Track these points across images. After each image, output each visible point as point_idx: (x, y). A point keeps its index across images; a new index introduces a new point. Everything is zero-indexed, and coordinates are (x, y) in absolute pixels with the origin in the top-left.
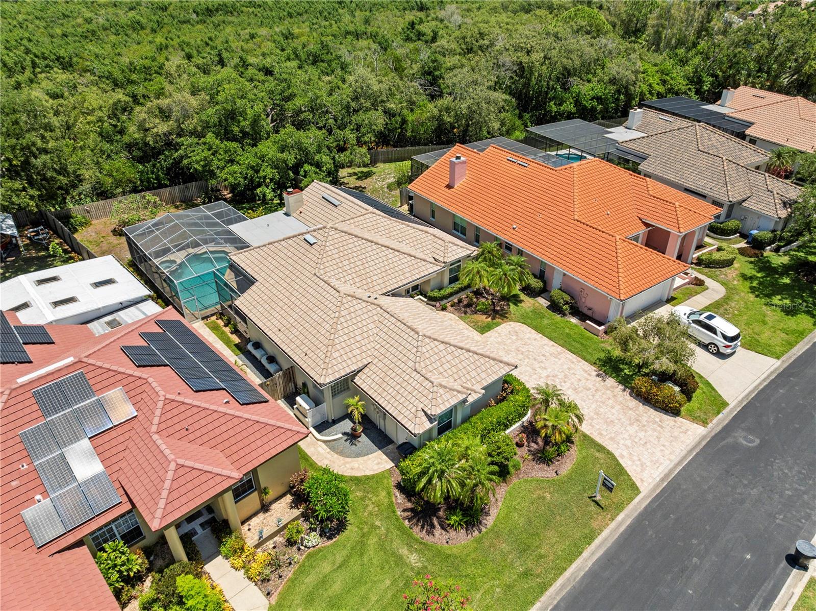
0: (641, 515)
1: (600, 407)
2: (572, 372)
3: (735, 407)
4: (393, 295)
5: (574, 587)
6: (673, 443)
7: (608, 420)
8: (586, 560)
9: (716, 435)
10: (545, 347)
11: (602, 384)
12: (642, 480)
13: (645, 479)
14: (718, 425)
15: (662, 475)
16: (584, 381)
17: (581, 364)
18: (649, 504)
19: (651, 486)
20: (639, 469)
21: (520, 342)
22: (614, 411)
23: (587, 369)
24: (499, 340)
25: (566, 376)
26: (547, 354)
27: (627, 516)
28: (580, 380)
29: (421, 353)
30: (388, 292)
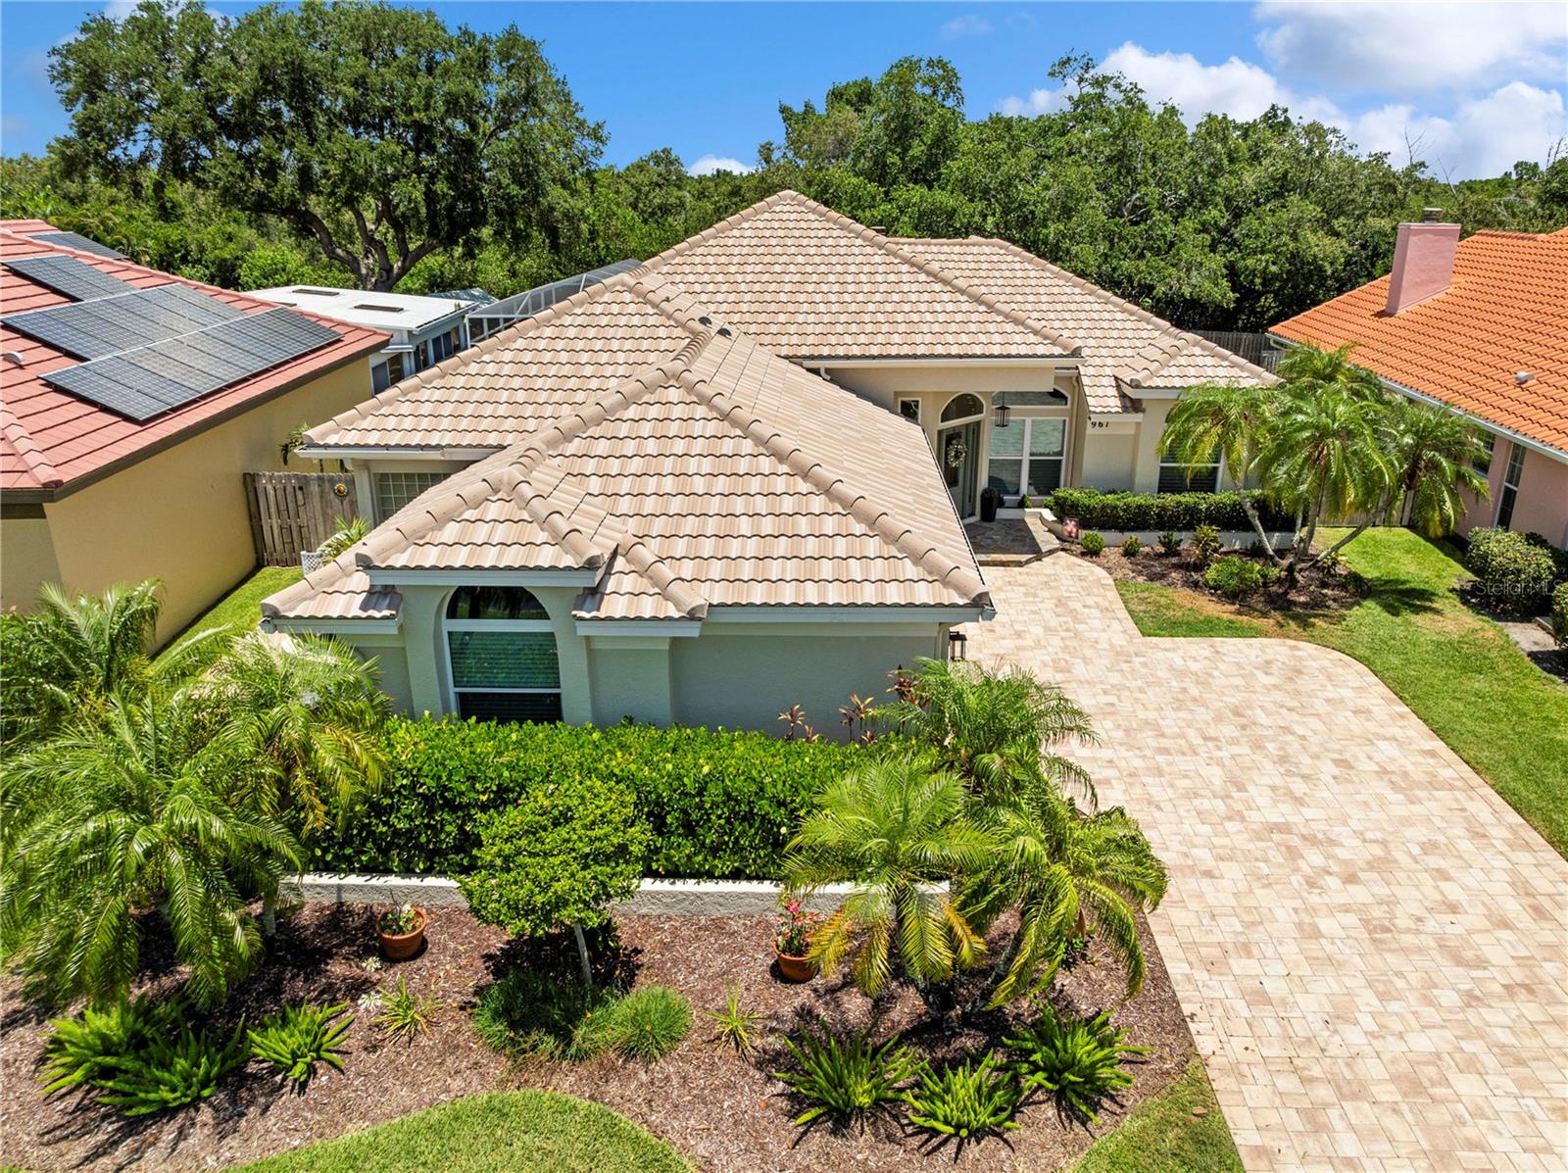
1: (1471, 1065)
2: (1433, 861)
4: (836, 378)
10: (1384, 745)
16: (1473, 918)
21: (1277, 697)
24: (1195, 666)
25: (1382, 865)
26: (1367, 767)
28: (1453, 908)
29: (606, 416)
30: (812, 357)
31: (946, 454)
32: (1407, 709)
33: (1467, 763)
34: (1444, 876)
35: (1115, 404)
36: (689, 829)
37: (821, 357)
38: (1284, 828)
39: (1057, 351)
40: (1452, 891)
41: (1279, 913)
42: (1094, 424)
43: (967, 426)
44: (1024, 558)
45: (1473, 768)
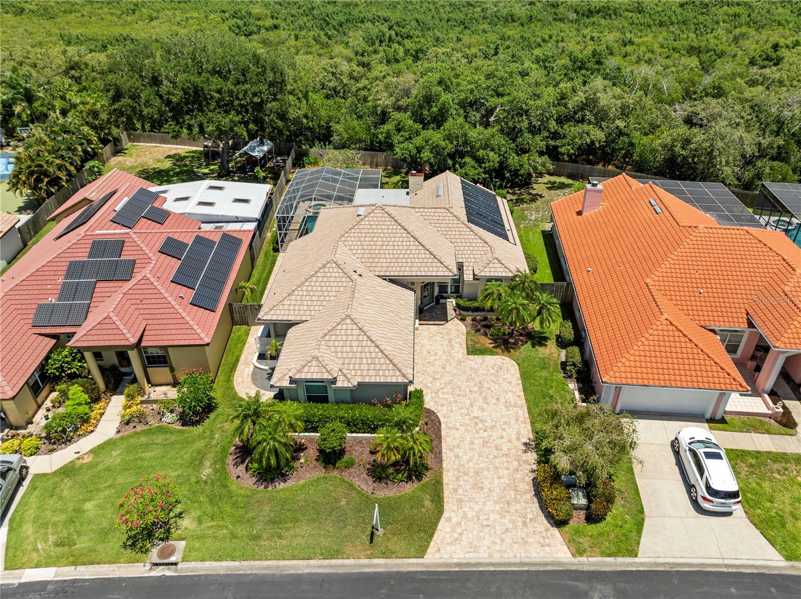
0: (398, 573)
1: (488, 469)
2: (504, 426)
3: (641, 564)
4: (392, 281)
5: (274, 575)
6: (516, 546)
7: (480, 485)
8: (308, 566)
9: (576, 571)
10: (510, 394)
11: (520, 453)
12: (439, 550)
13: (442, 552)
14: (594, 564)
15: (464, 561)
17: (523, 425)
18: (417, 572)
19: (440, 561)
20: (448, 540)
21: (493, 378)
22: (496, 481)
23: (522, 432)
24: (476, 366)
25: (493, 427)
26: (503, 400)
27: (386, 565)
28: (502, 438)
29: (334, 329)
30: (385, 276)
32: (521, 382)
33: (526, 399)
34: (504, 430)
35: (471, 277)
36: (355, 425)
37: (387, 276)
38: (477, 418)
39: (451, 274)
40: (504, 434)
41: (468, 439)
42: (466, 281)
44: (443, 323)
45: (526, 401)
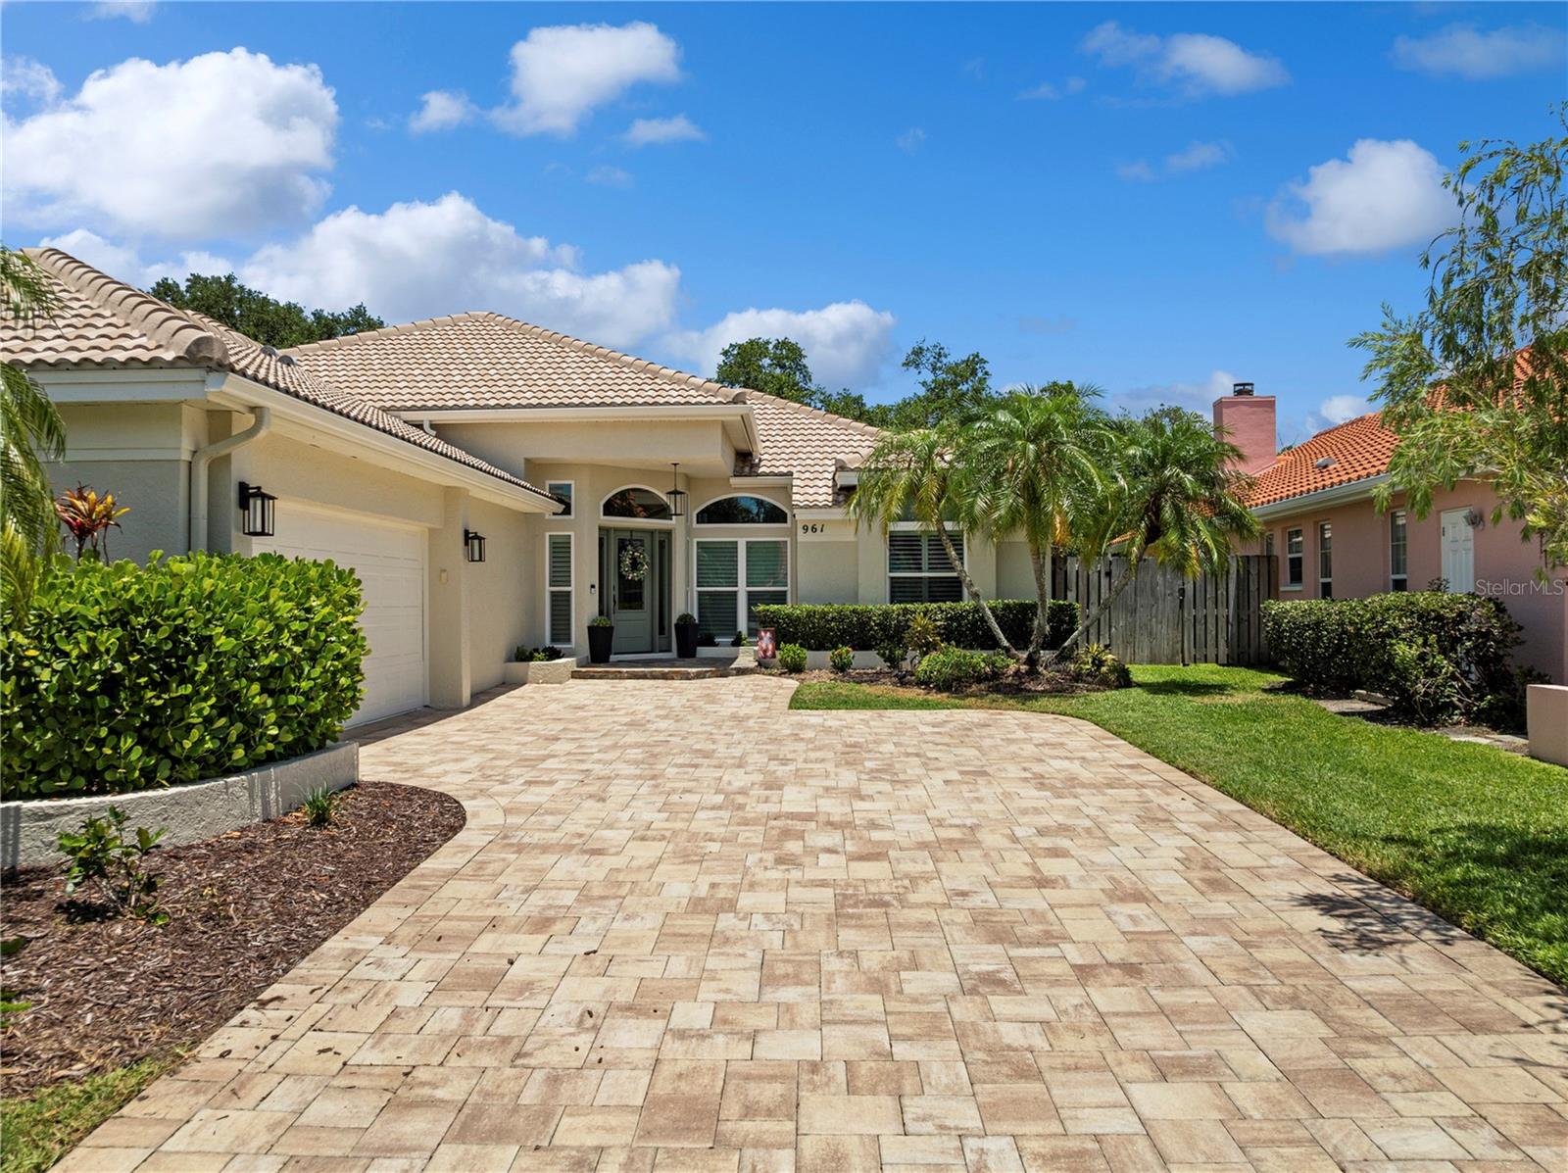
16: (1077, 893)
23: (1239, 859)
30: (413, 408)
31: (620, 562)
32: (1123, 742)
33: (1183, 770)
34: (1056, 853)
37: (424, 408)
39: (717, 400)
40: (1051, 867)
42: (805, 528)
43: (652, 532)
44: (693, 670)
45: (1192, 774)
